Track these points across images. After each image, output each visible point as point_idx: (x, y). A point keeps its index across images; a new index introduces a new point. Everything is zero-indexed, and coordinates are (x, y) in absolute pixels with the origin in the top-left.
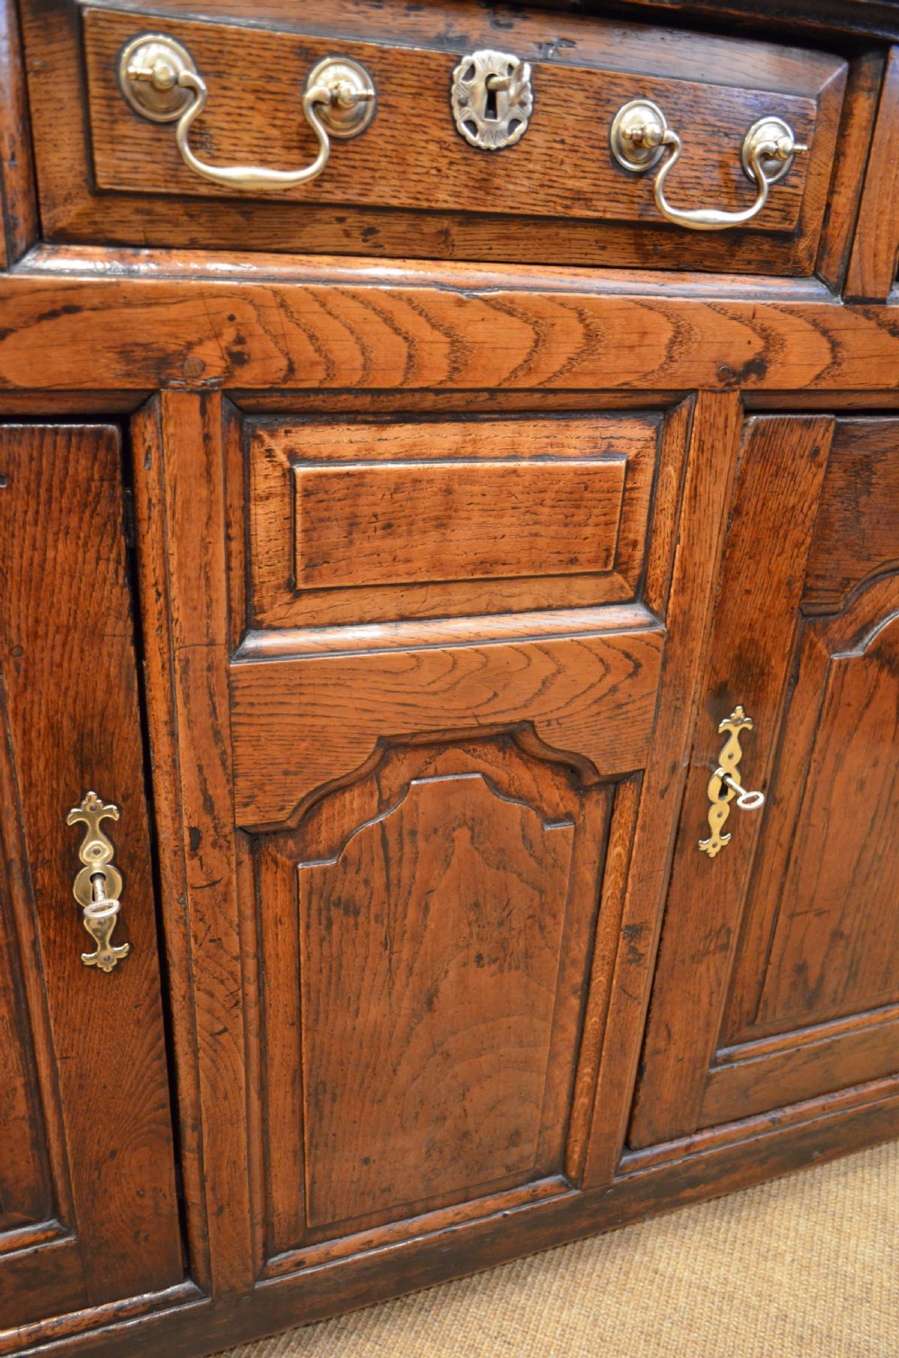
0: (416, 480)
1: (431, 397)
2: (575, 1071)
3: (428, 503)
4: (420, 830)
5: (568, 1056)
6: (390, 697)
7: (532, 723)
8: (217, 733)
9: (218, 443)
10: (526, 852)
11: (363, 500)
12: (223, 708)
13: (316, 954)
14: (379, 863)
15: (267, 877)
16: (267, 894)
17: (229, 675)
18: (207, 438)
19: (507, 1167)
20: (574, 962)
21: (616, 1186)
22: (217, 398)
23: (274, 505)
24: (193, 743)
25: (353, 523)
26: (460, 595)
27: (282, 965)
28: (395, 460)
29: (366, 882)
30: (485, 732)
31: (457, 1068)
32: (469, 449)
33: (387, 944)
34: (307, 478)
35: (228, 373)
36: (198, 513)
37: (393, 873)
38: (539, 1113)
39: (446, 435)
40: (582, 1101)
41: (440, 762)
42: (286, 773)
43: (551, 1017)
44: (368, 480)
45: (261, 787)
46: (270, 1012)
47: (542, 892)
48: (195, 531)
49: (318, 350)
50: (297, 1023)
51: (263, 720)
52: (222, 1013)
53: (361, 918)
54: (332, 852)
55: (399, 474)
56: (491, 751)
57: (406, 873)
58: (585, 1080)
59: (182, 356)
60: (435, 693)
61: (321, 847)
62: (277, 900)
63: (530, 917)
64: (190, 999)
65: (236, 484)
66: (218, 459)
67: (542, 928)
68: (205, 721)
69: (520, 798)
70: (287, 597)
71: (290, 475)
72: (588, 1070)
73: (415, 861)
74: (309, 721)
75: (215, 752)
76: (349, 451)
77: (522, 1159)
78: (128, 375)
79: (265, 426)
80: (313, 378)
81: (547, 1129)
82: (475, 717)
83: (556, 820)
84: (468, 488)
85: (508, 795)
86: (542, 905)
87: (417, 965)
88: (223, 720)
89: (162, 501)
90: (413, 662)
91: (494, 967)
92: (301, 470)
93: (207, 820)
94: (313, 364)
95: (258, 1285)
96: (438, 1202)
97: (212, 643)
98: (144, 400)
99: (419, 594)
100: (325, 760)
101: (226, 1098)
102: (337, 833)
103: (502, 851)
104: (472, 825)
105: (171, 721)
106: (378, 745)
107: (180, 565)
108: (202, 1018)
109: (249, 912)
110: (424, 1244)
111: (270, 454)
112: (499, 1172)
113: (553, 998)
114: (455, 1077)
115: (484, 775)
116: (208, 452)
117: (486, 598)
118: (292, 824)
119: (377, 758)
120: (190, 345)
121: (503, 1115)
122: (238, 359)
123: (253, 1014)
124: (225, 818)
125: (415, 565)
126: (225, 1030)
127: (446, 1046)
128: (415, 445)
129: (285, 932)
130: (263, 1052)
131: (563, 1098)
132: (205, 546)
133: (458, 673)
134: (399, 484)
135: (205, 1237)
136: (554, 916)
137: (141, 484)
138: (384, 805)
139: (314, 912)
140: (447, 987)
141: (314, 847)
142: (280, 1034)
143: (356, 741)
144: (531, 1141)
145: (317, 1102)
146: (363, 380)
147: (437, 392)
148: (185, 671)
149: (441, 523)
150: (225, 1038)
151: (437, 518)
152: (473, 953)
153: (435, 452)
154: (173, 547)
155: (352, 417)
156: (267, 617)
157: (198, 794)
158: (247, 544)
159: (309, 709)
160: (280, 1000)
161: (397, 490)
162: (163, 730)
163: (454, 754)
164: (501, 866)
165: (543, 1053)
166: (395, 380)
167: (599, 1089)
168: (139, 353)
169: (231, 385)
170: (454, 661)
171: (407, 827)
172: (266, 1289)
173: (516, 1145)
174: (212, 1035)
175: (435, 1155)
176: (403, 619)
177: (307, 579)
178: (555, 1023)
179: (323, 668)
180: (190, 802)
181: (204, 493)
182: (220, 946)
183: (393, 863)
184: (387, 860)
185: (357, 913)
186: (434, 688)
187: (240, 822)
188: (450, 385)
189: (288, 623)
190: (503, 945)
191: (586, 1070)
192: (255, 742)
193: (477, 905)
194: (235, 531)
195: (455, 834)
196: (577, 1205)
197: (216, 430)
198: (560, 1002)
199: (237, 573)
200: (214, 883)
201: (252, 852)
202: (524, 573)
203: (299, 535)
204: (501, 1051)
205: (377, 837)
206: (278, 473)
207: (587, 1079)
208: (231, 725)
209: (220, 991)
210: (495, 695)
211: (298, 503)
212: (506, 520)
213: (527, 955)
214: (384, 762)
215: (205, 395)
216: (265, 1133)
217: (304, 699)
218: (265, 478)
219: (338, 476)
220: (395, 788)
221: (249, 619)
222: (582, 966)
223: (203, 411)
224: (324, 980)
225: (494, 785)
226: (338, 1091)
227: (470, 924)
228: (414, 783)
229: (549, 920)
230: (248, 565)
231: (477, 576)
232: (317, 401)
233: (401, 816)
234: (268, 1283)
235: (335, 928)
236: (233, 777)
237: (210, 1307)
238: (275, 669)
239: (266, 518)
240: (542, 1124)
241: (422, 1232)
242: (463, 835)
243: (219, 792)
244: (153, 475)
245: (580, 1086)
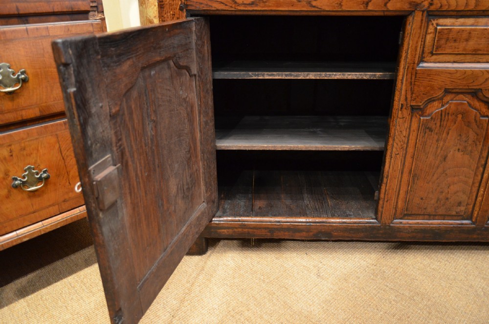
0: (463, 30)
1: (469, 12)
2: (478, 190)
3: (465, 35)
4: (450, 113)
5: (477, 185)
6: (449, 79)
7: (481, 89)
8: (411, 83)
9: (424, 21)
10: (475, 123)
11: (451, 34)
12: (413, 78)
13: (421, 140)
14: (439, 120)
15: (414, 120)
16: (413, 124)
17: (416, 70)
18: (422, 20)
19: (456, 212)
20: (483, 157)
21: (485, 227)
22: (425, 12)
23: (431, 35)
24: (406, 84)
25: (447, 40)
26: (468, 57)
27: (413, 142)
28: (459, 26)
29: (436, 124)
30: (469, 91)
31: (449, 179)
32: (476, 24)
33: (437, 141)
34: (440, 29)
35: (429, 7)
36: (417, 36)
37: (442, 123)
38: (467, 198)
39: (471, 21)
40: (479, 198)
41: (457, 98)
42: (424, 94)
43: (475, 171)
44: (452, 30)
45: (418, 97)
46: (408, 153)
47: (478, 135)
48: (416, 39)
49: (447, 2)
50: (413, 157)
51: (421, 81)
52: (398, 149)
53: (433, 133)
54: (429, 115)
55: (460, 29)
56: (470, 96)
57: (445, 123)
58: (481, 192)
59: (420, 4)
60: (460, 79)
61: (427, 114)
62: (415, 125)
63: (474, 141)
64: (393, 145)
65: (425, 30)
66: (423, 24)
67: (476, 145)
68: (409, 80)
69: (475, 109)
70: (430, 55)
71: (436, 29)
72: (482, 190)
73: (448, 121)
74: (430, 83)
75: (410, 87)
76: (449, 24)
77: (461, 211)
78: (410, 8)
79: (432, 18)
80: (445, 8)
81: (468, 205)
82: (468, 86)
83: (484, 116)
84: (475, 32)
85: (472, 108)
86: (477, 139)
87: (443, 148)
88: (413, 80)
89: (411, 33)
90: (456, 71)
91: (462, 153)
92: (438, 28)
93: (405, 102)
94: (446, 5)
95: (391, 225)
96: (437, 217)
97: (414, 63)
98: (410, 13)
99: (459, 57)
100: (432, 92)
101: (395, 171)
102: (431, 111)
103: (469, 122)
104: (462, 114)
105: (402, 80)
106: (444, 91)
107: (412, 46)
108: (394, 150)
109: (408, 127)
110: (432, 227)
111: (433, 24)
112: (454, 213)
113: (476, 165)
114: (447, 181)
115: (468, 102)
116: (422, 23)
117: (474, 59)
118: (422, 107)
119: (443, 94)
120: (422, 2)
121: (457, 196)
122: (431, 4)
123: (404, 152)
124: (409, 103)
125: (459, 49)
126: (398, 154)
127: (446, 172)
128: (464, 23)
129: (415, 134)
130: (404, 163)
131: (474, 197)
132: (417, 42)
133: (466, 75)
134: (459, 31)
135: (382, 208)
136: (480, 142)
137: (407, 30)
138: (443, 106)
139: (422, 130)
140: (450, 156)
141: (425, 114)
142: (409, 159)
143: (440, 89)
144: (464, 206)
145: (414, 179)
146: (456, 8)
147: (471, 11)
148: (408, 69)
149: (467, 40)
150: (398, 156)
151: (466, 39)
152: (457, 148)
153: (468, 24)
154: (411, 43)
155: (451, 17)
156: (425, 59)
157: (405, 97)
158: (424, 43)
159: (431, 80)
160: (410, 150)
161: (459, 32)
162: (400, 81)
163: (461, 96)
164: (468, 126)
165: (471, 181)
166: (462, 8)
167: (485, 195)
168: (413, 3)
169: (429, 10)
170: (465, 72)
171: (447, 112)
172: (392, 226)
173: (460, 206)
174: (396, 154)
175: (439, 202)
176: (454, 62)
177: (436, 51)
178: (475, 173)
179: (436, 71)
180: (403, 98)
181: (419, 31)
182: (402, 133)
183: (442, 120)
184: (441, 119)
185: (432, 131)
186: (459, 78)
187: (412, 104)
188: (474, 9)
189: (429, 61)
190: (465, 147)
191: (482, 189)
192: (418, 86)
193: (460, 135)
194: (423, 40)
195: (458, 116)
196: (474, 230)
197: (424, 19)
198: (477, 168)
199: (422, 49)
200: (403, 118)
201: (412, 112)
202: (485, 53)
203: (436, 41)
204: (460, 177)
205: (440, 113)
206: (434, 28)
207: (482, 192)
208: (415, 82)
209: (399, 144)
210: (474, 81)
211: (437, 34)
212: (483, 40)
213: (471, 152)
214: (444, 96)
215: (423, 11)
216: (400, 185)
217: (431, 78)
218: (431, 29)
219: (446, 29)
220: (446, 102)
221: (422, 60)
222: (485, 159)
223: (422, 15)
224: (421, 146)
225: (470, 105)
226: (419, 177)
227: (458, 140)
228: (450, 102)
229: (478, 143)
230: (424, 47)
231: (474, 53)
232: (445, 13)
233: (446, 109)
234: (393, 225)
235: (426, 134)
236: (412, 93)
237: (380, 227)
238: (425, 70)
239: (429, 38)
240: (467, 203)
241: (432, 224)
242: (460, 116)
243: (409, 96)
244: (410, 27)
245: (479, 194)
